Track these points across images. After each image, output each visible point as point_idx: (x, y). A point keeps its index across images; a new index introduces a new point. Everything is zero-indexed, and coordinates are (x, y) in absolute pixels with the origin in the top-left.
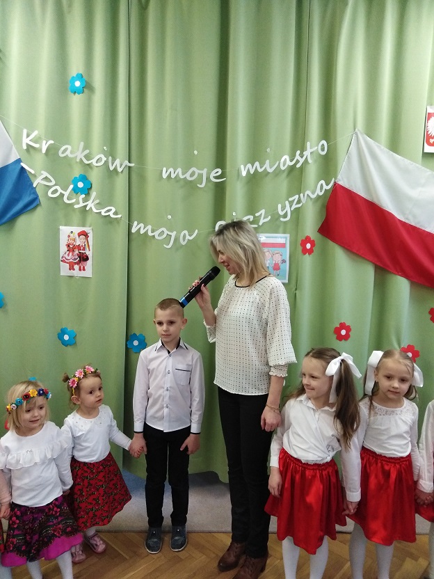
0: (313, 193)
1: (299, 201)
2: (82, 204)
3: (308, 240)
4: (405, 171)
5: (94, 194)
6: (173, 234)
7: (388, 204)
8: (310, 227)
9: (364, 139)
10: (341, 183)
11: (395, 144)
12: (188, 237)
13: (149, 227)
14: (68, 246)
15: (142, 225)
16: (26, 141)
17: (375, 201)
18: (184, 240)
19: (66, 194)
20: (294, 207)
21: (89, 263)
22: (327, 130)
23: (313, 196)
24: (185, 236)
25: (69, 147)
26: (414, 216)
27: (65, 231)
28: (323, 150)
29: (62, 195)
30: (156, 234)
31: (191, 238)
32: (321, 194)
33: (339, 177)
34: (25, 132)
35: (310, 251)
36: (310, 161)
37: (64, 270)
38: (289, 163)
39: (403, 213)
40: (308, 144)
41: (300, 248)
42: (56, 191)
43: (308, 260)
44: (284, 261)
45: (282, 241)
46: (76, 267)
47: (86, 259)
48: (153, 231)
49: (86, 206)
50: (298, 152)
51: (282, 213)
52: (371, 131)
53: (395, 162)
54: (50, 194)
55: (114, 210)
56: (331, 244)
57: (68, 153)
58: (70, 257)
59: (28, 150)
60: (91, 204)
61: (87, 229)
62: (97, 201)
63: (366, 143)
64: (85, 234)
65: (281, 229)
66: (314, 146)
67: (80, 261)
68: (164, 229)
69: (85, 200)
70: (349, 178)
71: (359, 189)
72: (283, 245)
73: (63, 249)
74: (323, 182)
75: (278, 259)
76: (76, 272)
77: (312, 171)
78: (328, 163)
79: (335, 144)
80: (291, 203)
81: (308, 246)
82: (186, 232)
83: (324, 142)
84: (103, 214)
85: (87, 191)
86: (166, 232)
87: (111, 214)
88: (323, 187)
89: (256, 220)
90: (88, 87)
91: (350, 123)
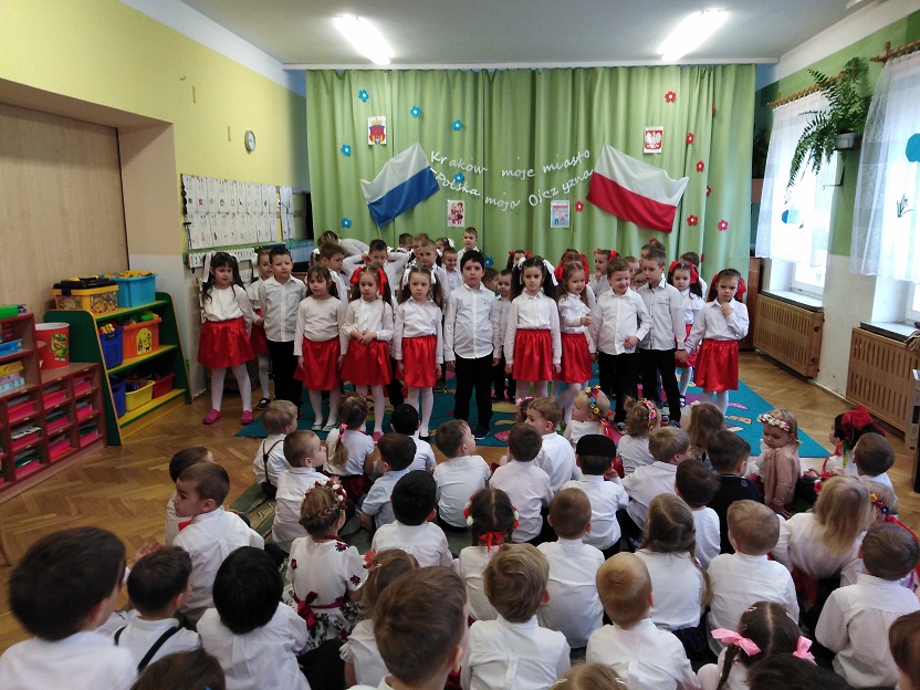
0: (582, 178)
1: (574, 183)
2: (460, 189)
3: (579, 203)
4: (632, 165)
5: (466, 183)
6: (507, 203)
7: (622, 183)
8: (581, 196)
9: (609, 148)
10: (597, 172)
11: (627, 151)
13: (494, 200)
14: (452, 211)
15: (490, 199)
16: (433, 158)
17: (615, 181)
18: (513, 206)
19: (452, 185)
20: (571, 185)
21: (463, 219)
22: (589, 145)
23: (582, 180)
24: (513, 204)
25: (455, 161)
26: (638, 189)
27: (450, 202)
28: (587, 155)
29: (449, 186)
30: (498, 203)
31: (516, 205)
32: (586, 178)
33: (596, 169)
34: (433, 153)
35: (581, 210)
36: (580, 161)
37: (450, 224)
38: (569, 164)
39: (631, 187)
40: (579, 153)
41: (575, 208)
42: (446, 183)
43: (579, 215)
44: (567, 216)
45: (566, 204)
46: (456, 222)
47: (462, 217)
48: (496, 202)
49: (462, 190)
50: (574, 157)
51: (565, 189)
52: (613, 143)
53: (627, 160)
54: (443, 185)
55: (476, 191)
56: (593, 205)
57: (454, 164)
58: (453, 217)
59: (433, 163)
60: (464, 189)
61: (461, 201)
62: (468, 187)
63: (610, 150)
64: (461, 204)
65: (565, 198)
66: (582, 154)
67: (458, 219)
68: (502, 201)
69: (461, 186)
70: (601, 168)
71: (608, 177)
72: (566, 207)
73: (449, 212)
74: (587, 172)
75: (563, 214)
76: (456, 225)
77: (581, 167)
78: (590, 163)
79: (593, 152)
80: (569, 183)
81: (580, 206)
82: (514, 202)
83: (587, 151)
84: (471, 193)
85: (462, 181)
86: (503, 203)
87: (475, 193)
88: (587, 174)
89: (551, 193)
90: (463, 127)
91: (601, 140)
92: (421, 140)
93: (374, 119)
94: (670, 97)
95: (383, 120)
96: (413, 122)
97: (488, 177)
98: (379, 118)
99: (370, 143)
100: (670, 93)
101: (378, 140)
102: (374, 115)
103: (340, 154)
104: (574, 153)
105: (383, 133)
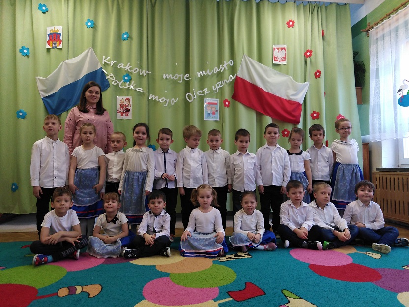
0: (227, 80)
1: (222, 84)
2: (128, 87)
3: (226, 101)
4: (265, 71)
5: (133, 82)
6: (168, 100)
7: (260, 84)
8: (227, 95)
9: (247, 58)
10: (239, 76)
11: (260, 60)
12: (174, 101)
13: (157, 97)
14: (121, 105)
15: (154, 96)
16: (104, 61)
17: (254, 83)
18: (173, 103)
19: (120, 83)
20: (219, 86)
21: (130, 112)
22: (232, 55)
23: (228, 82)
24: (173, 101)
25: (123, 65)
26: (271, 90)
27: (119, 98)
28: (231, 63)
29: (118, 84)
30: (160, 100)
31: (176, 102)
32: (231, 81)
33: (238, 73)
34: (104, 57)
35: (228, 106)
36: (226, 69)
37: (119, 116)
38: (218, 70)
39: (267, 89)
40: (225, 62)
41: (223, 104)
42: (116, 82)
43: (227, 111)
44: (217, 111)
45: (216, 102)
46: (124, 114)
47: (129, 110)
48: (159, 99)
49: (129, 87)
50: (221, 65)
51: (215, 90)
52: (250, 55)
53: (262, 68)
54: (113, 83)
55: (142, 89)
56: (237, 102)
57: (122, 67)
58: (121, 110)
59: (104, 65)
60: (132, 87)
61: (129, 97)
62: (135, 85)
63: (249, 60)
64: (128, 100)
65: (215, 97)
66: (227, 63)
67: (126, 112)
68: (164, 98)
69: (129, 85)
70: (242, 74)
71: (248, 80)
72: (216, 104)
73: (119, 106)
74: (231, 76)
75: (214, 110)
76: (124, 117)
77: (227, 73)
78: (233, 69)
79: (236, 61)
80: (218, 85)
81: (227, 103)
82: (173, 99)
83: (231, 60)
84: (137, 90)
85: (130, 80)
86: (165, 99)
87: (141, 90)
88: (231, 78)
89: (203, 93)
90: (130, 37)
91: (242, 52)
92: (94, 46)
93: (53, 27)
94: (290, 24)
95: (60, 29)
96: (87, 32)
97: (151, 79)
98: (57, 27)
99: (48, 47)
100: (290, 21)
101: (55, 45)
102: (52, 25)
103: (19, 55)
104: (220, 62)
105: (59, 39)
